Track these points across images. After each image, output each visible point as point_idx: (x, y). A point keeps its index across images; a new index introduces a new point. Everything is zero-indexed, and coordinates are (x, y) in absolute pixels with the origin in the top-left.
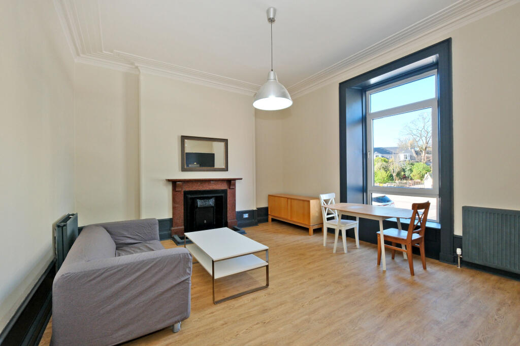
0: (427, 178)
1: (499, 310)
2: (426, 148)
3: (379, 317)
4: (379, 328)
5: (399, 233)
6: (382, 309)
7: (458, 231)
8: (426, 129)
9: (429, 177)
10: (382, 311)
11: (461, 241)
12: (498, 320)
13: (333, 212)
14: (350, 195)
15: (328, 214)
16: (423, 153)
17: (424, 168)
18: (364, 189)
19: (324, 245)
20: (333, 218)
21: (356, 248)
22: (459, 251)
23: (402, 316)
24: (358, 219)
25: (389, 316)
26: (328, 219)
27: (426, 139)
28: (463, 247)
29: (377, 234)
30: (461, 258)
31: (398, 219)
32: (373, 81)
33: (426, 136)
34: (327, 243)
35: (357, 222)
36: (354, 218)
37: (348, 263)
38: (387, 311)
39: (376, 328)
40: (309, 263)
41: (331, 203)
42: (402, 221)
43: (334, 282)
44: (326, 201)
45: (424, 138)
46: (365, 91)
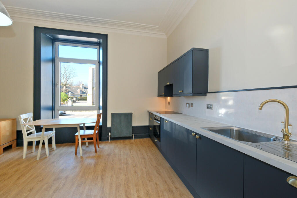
0: (69, 101)
1: (131, 152)
2: (66, 84)
3: (98, 183)
4: (103, 188)
5: (84, 132)
6: (96, 177)
7: (109, 125)
8: (66, 74)
9: (70, 100)
10: (97, 178)
11: (111, 129)
12: (133, 156)
13: (32, 129)
14: (43, 113)
15: (27, 131)
16: (64, 87)
17: (65, 96)
18: (53, 109)
19: (24, 157)
20: (31, 133)
21: (54, 150)
22: (110, 134)
23: (107, 175)
24: (54, 130)
25: (102, 179)
26: (28, 134)
27: (66, 80)
28: (112, 132)
29: (75, 136)
30: (110, 137)
31: (84, 124)
32: (61, 36)
33: (66, 78)
34: (27, 154)
35: (54, 131)
36: (51, 129)
37: (55, 162)
38: (99, 178)
39: (101, 189)
40: (19, 178)
41: (29, 121)
42: (86, 125)
43: (54, 180)
44: (25, 120)
45: (65, 79)
46: (55, 41)
